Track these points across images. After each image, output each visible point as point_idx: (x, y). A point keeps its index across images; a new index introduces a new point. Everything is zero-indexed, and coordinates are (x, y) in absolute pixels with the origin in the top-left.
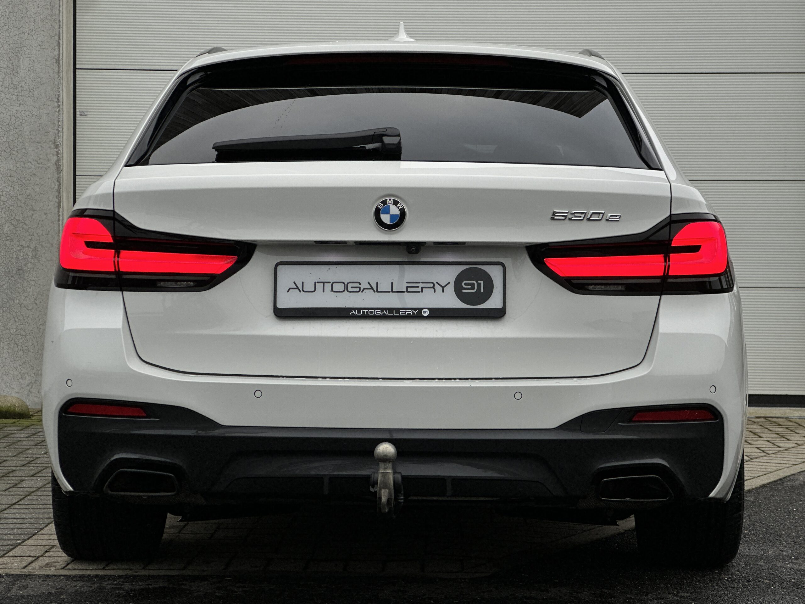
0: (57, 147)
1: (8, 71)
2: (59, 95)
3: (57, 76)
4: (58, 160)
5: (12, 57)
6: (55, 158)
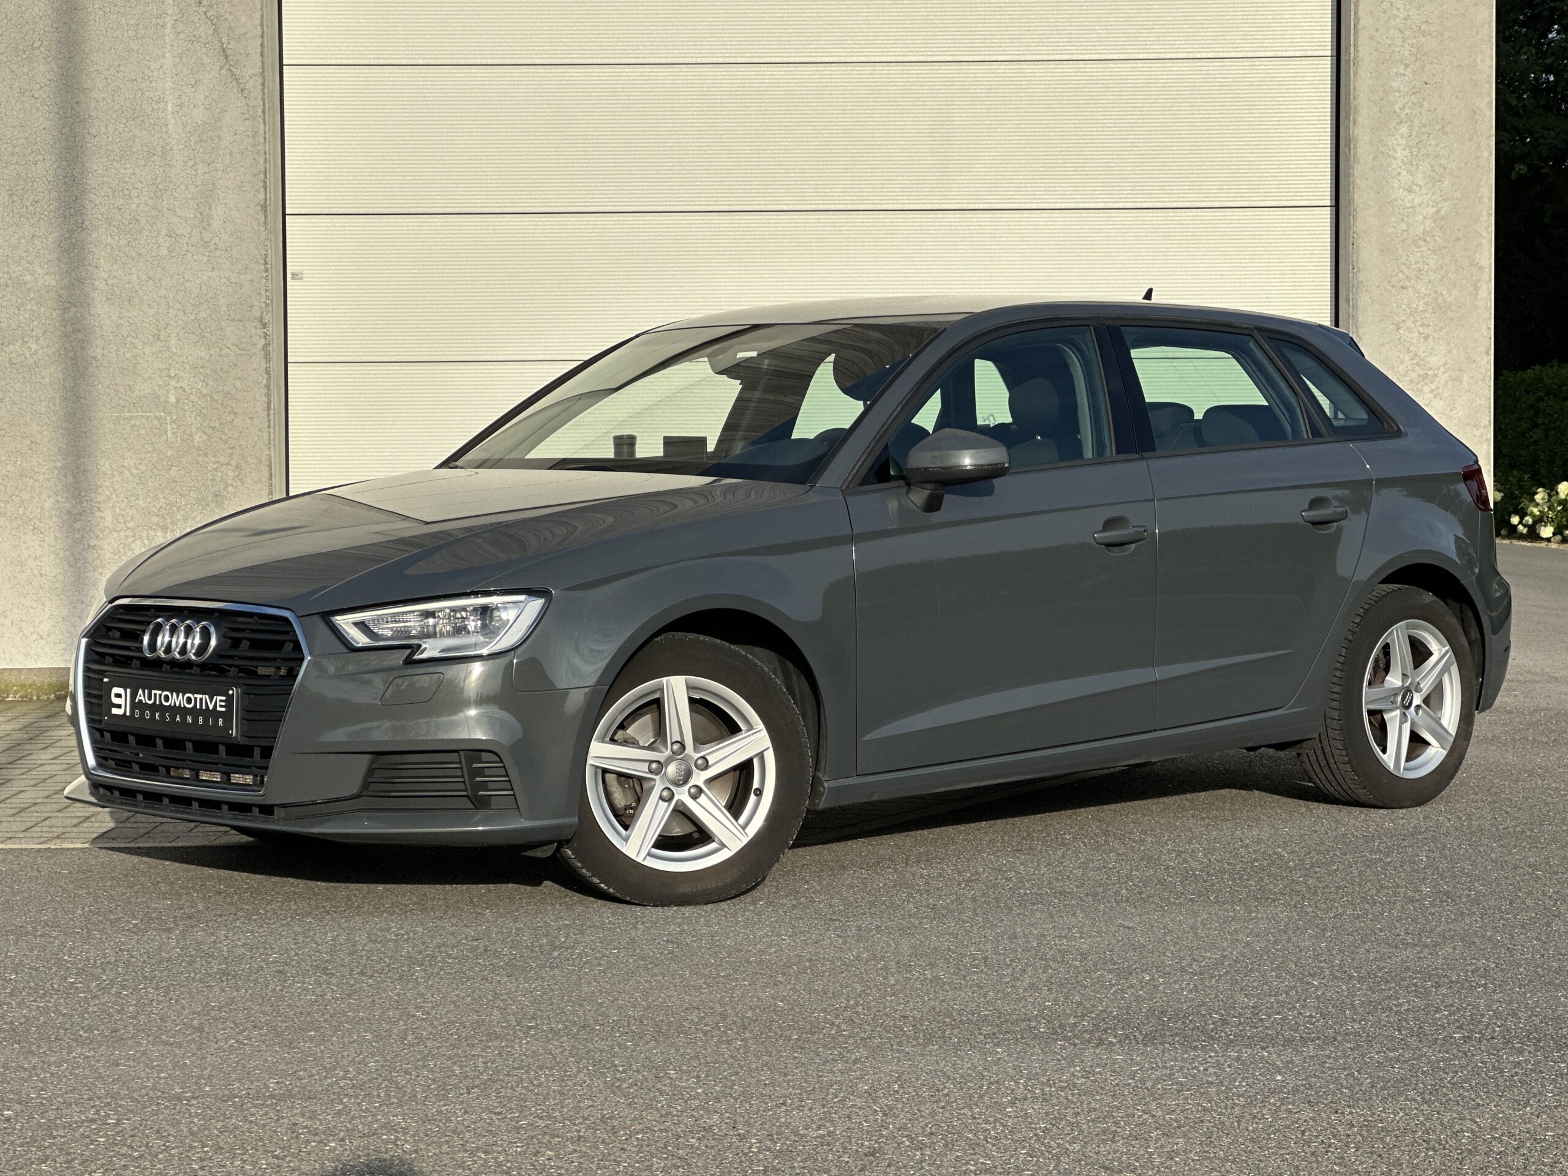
0: (264, 326)
1: (196, 223)
2: (266, 255)
3: (263, 229)
4: (268, 344)
5: (200, 203)
6: (263, 341)
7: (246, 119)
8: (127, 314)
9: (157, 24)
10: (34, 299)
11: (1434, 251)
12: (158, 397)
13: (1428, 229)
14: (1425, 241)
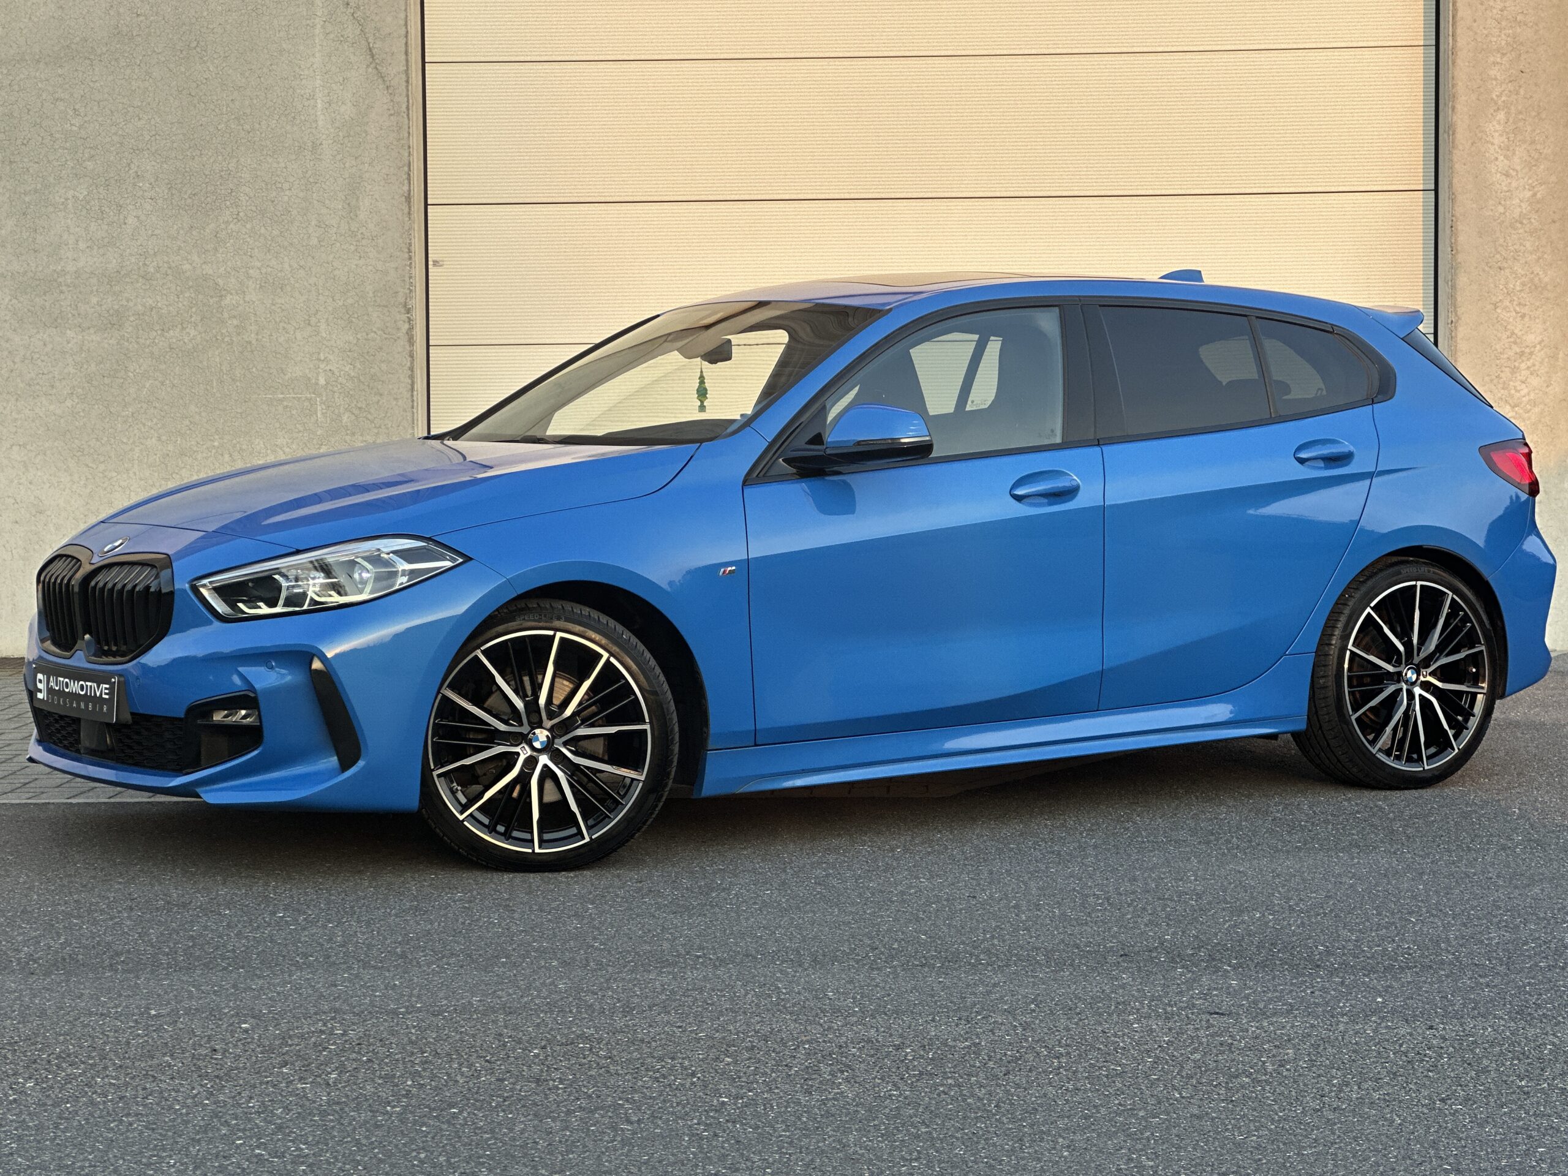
0: (408, 311)
1: (344, 214)
2: (410, 244)
3: (407, 219)
4: (411, 329)
5: (348, 194)
6: (407, 326)
7: (391, 115)
8: (279, 301)
9: (308, 25)
10: (191, 287)
11: (1531, 233)
12: (309, 379)
13: (1524, 211)
14: (1521, 223)
